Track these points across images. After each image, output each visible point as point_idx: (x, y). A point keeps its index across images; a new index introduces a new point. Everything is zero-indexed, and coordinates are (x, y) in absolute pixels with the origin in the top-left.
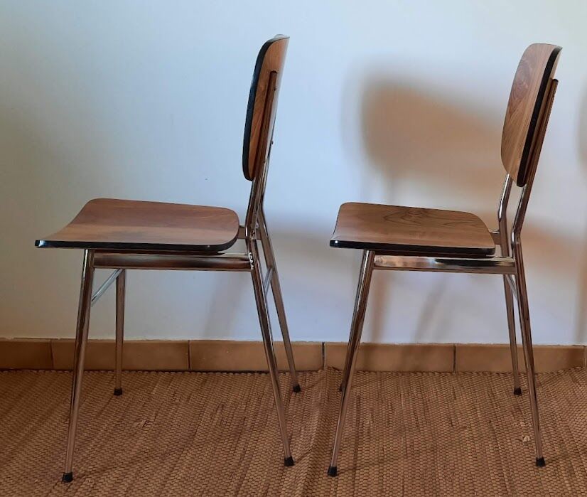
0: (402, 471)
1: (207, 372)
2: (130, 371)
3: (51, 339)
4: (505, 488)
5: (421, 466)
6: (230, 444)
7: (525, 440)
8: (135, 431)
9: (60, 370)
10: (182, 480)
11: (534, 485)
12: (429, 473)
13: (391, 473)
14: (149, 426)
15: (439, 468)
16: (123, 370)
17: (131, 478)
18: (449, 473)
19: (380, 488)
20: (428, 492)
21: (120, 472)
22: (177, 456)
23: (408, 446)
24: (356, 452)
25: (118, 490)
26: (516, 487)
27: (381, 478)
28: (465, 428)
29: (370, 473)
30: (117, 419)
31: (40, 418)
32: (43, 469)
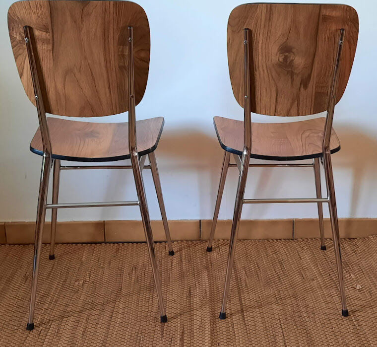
0: (277, 313)
1: (117, 243)
2: (63, 243)
3: (5, 222)
4: (353, 324)
5: (290, 309)
6: (148, 296)
7: (358, 288)
8: (77, 289)
9: (12, 244)
10: (121, 324)
11: (374, 321)
12: (296, 314)
13: (269, 315)
14: (87, 285)
15: (303, 310)
16: (57, 243)
17: (83, 324)
18: (311, 314)
19: (264, 326)
20: (300, 328)
21: (75, 320)
22: (113, 306)
23: (276, 294)
24: (240, 300)
25: (76, 333)
26: (361, 323)
27: (263, 319)
28: (313, 280)
29: (254, 315)
30: (62, 280)
31: (7, 280)
32: (18, 319)
